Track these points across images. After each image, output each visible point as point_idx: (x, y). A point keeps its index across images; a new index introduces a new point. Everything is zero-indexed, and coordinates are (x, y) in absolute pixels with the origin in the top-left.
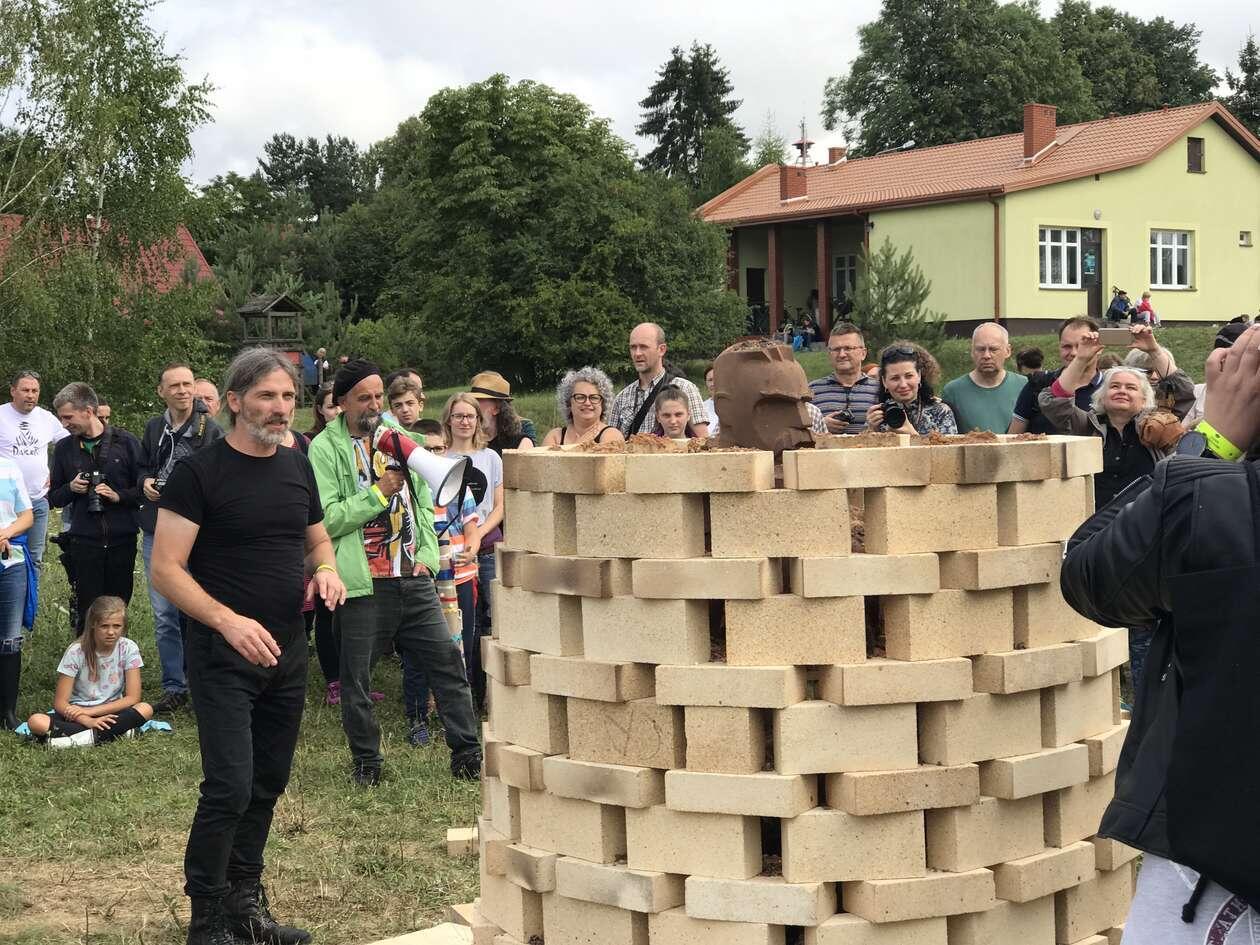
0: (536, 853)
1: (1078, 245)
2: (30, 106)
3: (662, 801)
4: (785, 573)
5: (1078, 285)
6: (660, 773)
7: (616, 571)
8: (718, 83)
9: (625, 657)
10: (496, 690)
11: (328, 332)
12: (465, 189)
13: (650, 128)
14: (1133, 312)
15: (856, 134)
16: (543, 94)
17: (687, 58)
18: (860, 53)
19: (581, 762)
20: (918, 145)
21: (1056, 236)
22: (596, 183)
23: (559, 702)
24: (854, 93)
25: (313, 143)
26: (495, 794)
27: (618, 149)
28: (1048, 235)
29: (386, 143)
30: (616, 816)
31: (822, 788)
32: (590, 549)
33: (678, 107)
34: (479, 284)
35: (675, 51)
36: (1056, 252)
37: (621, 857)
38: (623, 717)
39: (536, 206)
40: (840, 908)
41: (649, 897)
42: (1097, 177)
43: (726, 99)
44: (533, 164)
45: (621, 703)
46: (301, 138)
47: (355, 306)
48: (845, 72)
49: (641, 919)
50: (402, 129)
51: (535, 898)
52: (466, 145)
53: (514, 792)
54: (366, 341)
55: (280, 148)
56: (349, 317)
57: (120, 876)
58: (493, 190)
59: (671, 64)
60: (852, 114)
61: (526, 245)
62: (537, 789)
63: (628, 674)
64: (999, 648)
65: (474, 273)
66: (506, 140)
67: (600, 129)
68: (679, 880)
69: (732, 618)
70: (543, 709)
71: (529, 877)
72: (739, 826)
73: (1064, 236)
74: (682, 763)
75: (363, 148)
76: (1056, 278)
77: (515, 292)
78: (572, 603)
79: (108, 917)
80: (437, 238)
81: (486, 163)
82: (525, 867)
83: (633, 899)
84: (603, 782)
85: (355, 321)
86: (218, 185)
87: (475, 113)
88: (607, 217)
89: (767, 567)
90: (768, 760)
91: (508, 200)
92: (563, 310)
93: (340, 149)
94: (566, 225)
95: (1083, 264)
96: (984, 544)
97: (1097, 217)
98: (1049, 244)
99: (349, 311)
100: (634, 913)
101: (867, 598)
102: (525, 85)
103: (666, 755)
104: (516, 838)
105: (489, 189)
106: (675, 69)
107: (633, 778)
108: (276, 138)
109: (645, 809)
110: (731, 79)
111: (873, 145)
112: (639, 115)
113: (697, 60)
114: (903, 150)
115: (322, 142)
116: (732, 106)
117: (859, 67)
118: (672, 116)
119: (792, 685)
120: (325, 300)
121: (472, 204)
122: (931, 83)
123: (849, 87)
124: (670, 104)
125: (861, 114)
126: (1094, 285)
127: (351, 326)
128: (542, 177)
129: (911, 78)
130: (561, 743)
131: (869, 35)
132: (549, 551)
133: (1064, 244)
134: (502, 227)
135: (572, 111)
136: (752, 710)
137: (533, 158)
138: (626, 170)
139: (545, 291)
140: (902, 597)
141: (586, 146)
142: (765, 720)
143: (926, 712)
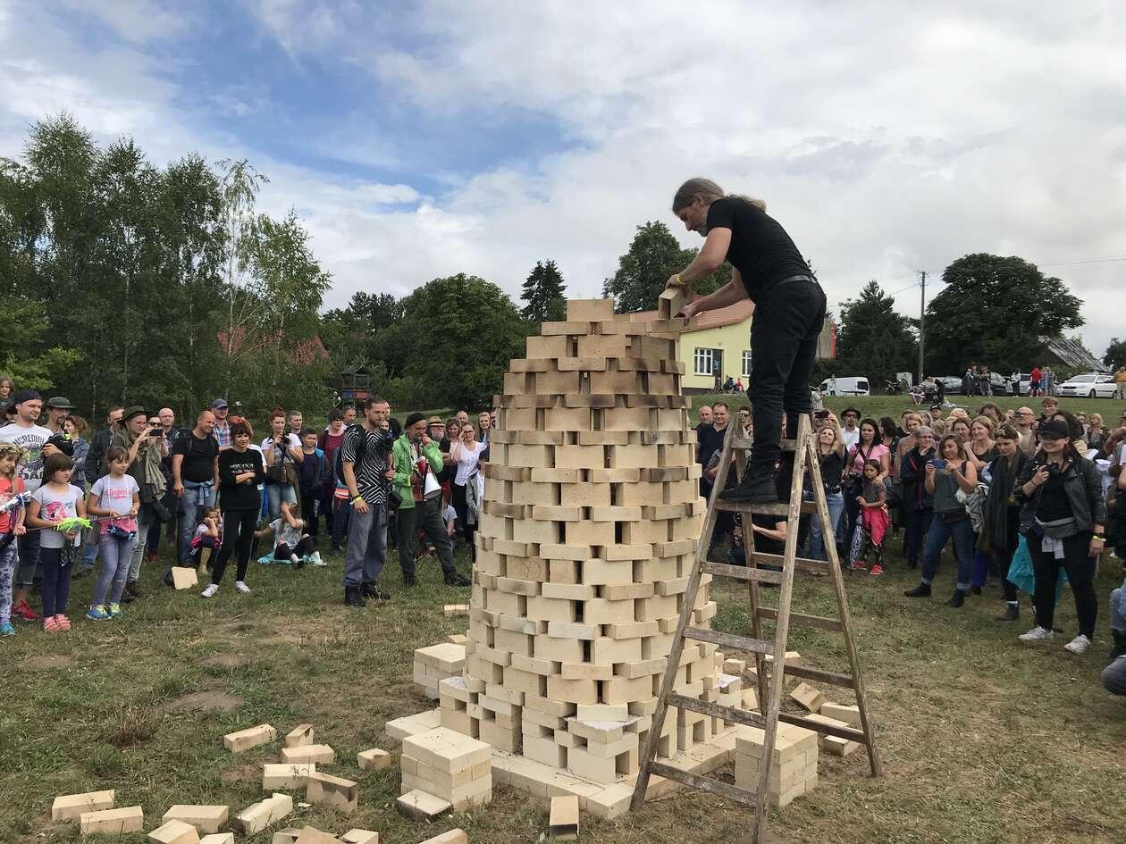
0: (492, 613)
1: (711, 356)
2: (253, 281)
3: (541, 594)
4: (587, 512)
5: (711, 374)
6: (540, 584)
7: (526, 509)
8: (557, 278)
9: (529, 541)
10: (479, 552)
11: (380, 383)
12: (445, 323)
13: (525, 297)
14: (734, 386)
15: (617, 303)
16: (481, 282)
17: (544, 266)
18: (620, 268)
19: (512, 579)
20: (644, 310)
21: (702, 352)
22: (503, 322)
23: (504, 557)
24: (616, 285)
25: (374, 296)
26: (477, 591)
27: (513, 308)
28: (699, 352)
29: (408, 298)
30: (524, 599)
31: (598, 591)
32: (517, 501)
33: (539, 287)
34: (450, 365)
35: (539, 263)
36: (702, 359)
37: (525, 615)
38: (527, 563)
39: (476, 332)
40: (603, 634)
41: (535, 630)
42: (720, 327)
43: (560, 285)
44: (476, 313)
45: (527, 558)
46: (369, 294)
47: (392, 372)
48: (613, 276)
49: (531, 638)
50: (415, 292)
51: (491, 629)
52: (445, 304)
53: (485, 590)
54: (397, 387)
55: (359, 298)
56: (390, 377)
57: (312, 622)
58: (457, 324)
59: (536, 268)
60: (615, 294)
61: (470, 348)
62: (494, 589)
63: (529, 547)
64: (663, 541)
65: (448, 360)
66: (464, 302)
67: (506, 299)
68: (546, 623)
69: (568, 527)
70: (497, 559)
71: (490, 622)
72: (568, 603)
73: (705, 352)
74: (548, 580)
75: (397, 300)
76: (702, 371)
77: (466, 370)
78: (510, 521)
79: (309, 638)
80: (432, 344)
81: (455, 312)
82: (489, 618)
83: (529, 630)
84: (519, 587)
85: (392, 379)
86: (331, 313)
87: (451, 290)
88: (507, 338)
89: (581, 510)
90: (579, 580)
91: (464, 328)
92: (487, 379)
93: (387, 299)
94: (488, 341)
95: (714, 364)
96: (659, 504)
97: (720, 345)
98: (699, 355)
99: (389, 374)
100: (529, 635)
101: (616, 523)
102: (473, 278)
103: (543, 577)
104: (485, 607)
105: (456, 323)
106: (538, 271)
107: (531, 584)
108: (358, 294)
109: (534, 597)
110: (563, 276)
111: (624, 309)
112: (522, 290)
113: (548, 267)
114: (637, 312)
115: (379, 296)
116: (563, 288)
117: (619, 274)
118: (537, 291)
119: (589, 553)
120: (378, 369)
121: (447, 329)
122: (650, 282)
123: (615, 282)
124: (536, 286)
125: (619, 295)
126: (718, 374)
127: (391, 381)
128: (479, 319)
129: (642, 279)
130: (504, 572)
131: (624, 260)
132: (502, 501)
133: (705, 356)
134: (462, 341)
135: (493, 291)
136: (574, 561)
137: (476, 311)
138: (516, 318)
139: (479, 370)
140: (629, 522)
141: (499, 306)
142: (579, 565)
143: (636, 564)
